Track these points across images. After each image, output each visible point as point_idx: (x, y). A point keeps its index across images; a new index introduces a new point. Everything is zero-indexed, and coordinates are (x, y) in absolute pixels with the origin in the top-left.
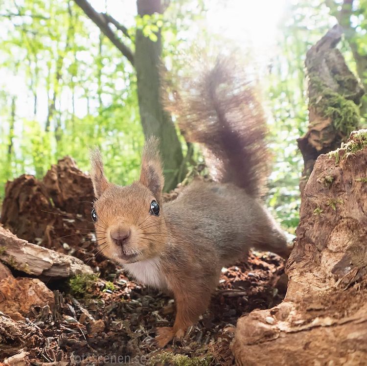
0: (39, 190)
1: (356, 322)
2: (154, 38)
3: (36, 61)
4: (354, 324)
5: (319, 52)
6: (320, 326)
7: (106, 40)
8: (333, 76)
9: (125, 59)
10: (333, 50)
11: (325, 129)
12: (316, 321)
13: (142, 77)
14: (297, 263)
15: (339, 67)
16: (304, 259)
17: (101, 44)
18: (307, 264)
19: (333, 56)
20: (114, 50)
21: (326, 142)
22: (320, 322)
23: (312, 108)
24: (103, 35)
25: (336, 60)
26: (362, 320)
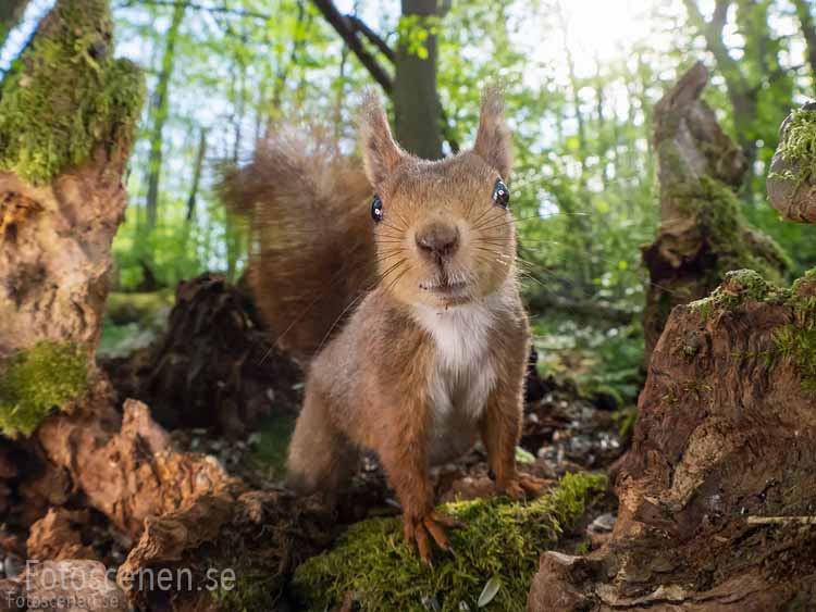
0: (229, 300)
1: (722, 601)
2: (423, 53)
3: (243, 80)
4: (720, 603)
5: (675, 105)
6: (666, 601)
7: (352, 56)
8: (699, 146)
9: (379, 89)
10: (697, 103)
11: (686, 233)
12: (659, 592)
13: (403, 117)
14: (634, 479)
15: (707, 129)
16: (644, 474)
17: (344, 61)
18: (649, 483)
19: (697, 112)
20: (364, 73)
21: (688, 254)
22: (666, 594)
23: (666, 199)
24: (347, 49)
25: (702, 117)
26: (733, 598)
